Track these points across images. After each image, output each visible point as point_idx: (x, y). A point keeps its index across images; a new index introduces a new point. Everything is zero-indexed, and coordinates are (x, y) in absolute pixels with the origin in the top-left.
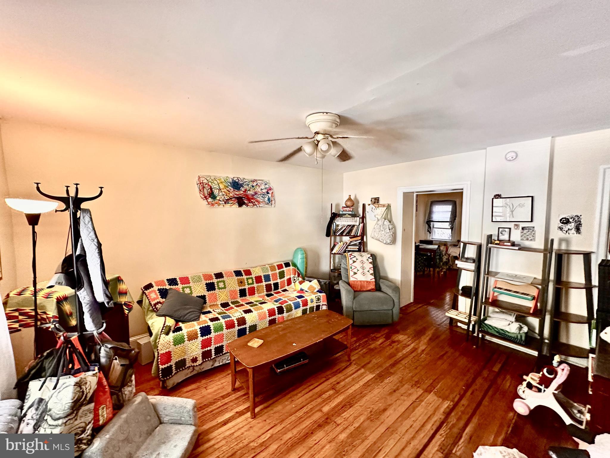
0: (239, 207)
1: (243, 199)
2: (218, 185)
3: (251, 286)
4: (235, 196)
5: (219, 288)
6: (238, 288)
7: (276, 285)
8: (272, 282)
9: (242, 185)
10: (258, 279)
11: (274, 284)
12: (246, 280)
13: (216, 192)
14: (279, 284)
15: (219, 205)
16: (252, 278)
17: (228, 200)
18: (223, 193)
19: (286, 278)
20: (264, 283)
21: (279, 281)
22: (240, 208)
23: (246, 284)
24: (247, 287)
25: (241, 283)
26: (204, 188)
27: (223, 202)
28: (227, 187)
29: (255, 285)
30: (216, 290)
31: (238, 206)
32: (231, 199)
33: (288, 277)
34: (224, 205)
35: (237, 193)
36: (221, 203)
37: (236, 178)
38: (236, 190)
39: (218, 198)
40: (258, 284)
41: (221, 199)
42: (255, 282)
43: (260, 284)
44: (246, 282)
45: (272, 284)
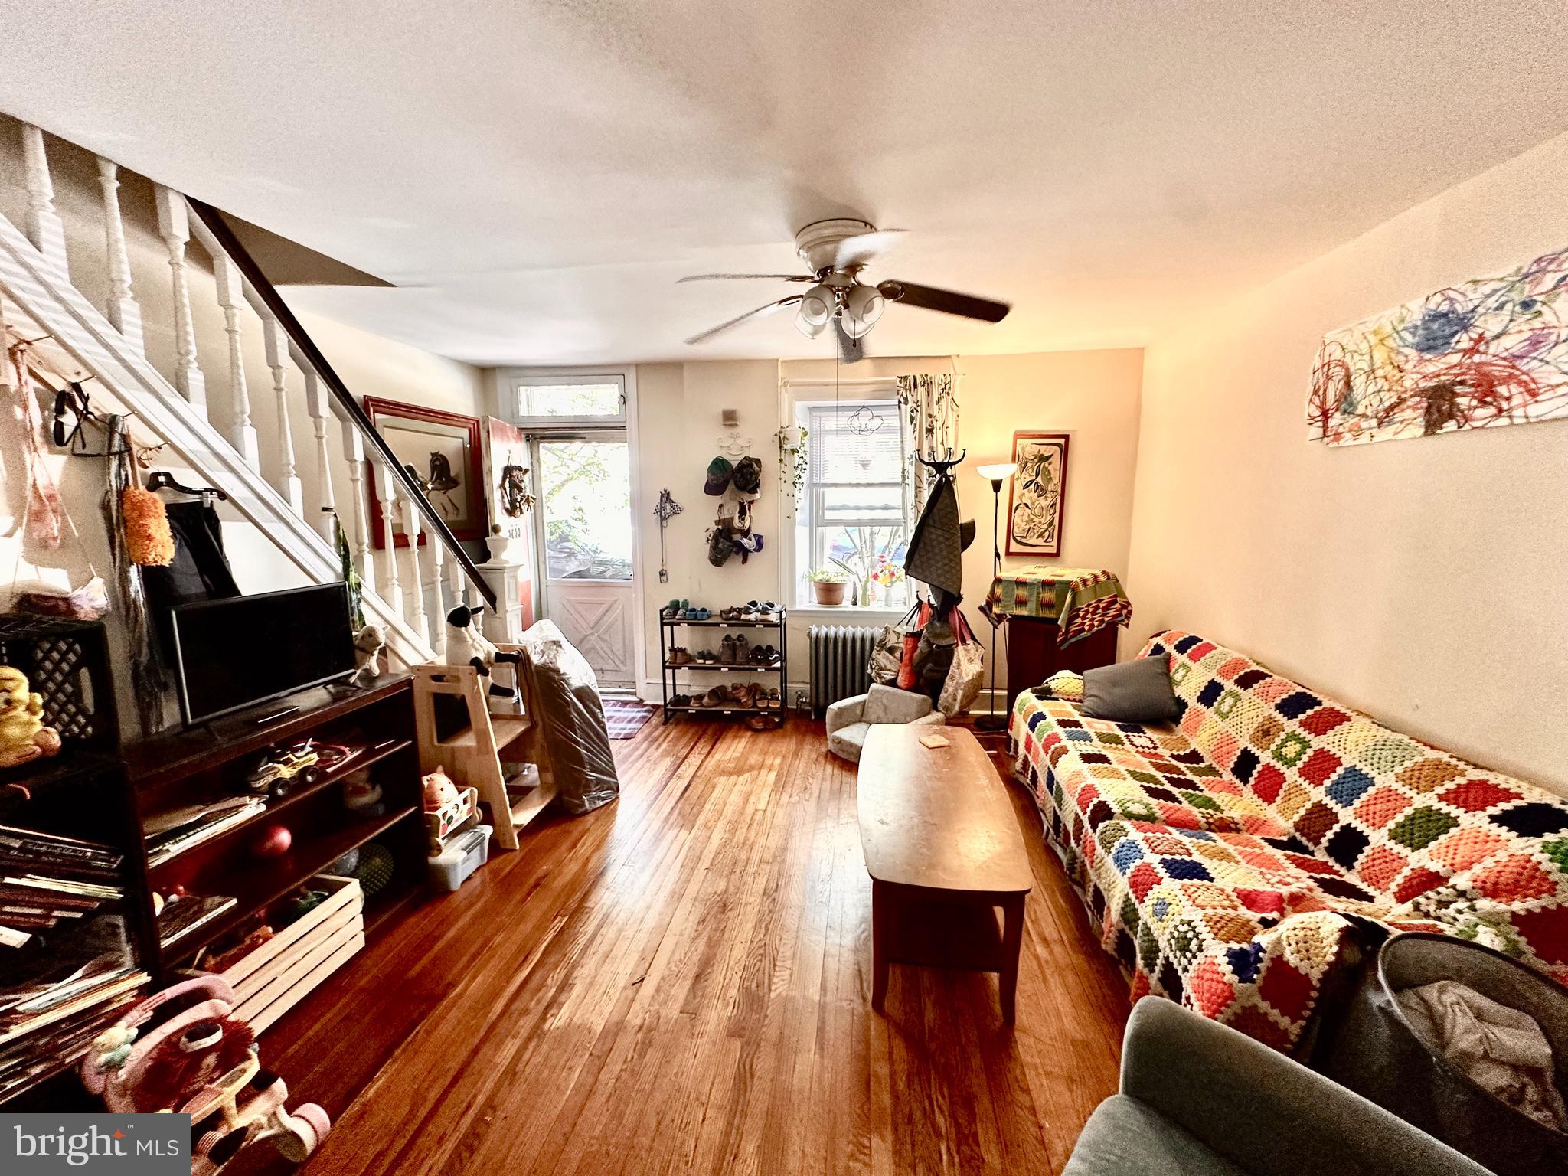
0: (1426, 434)
1: (1458, 389)
2: (1367, 358)
3: (1278, 765)
4: (1423, 384)
5: (1218, 712)
6: (1245, 743)
7: (1349, 844)
8: (1346, 816)
9: (1463, 323)
10: (1320, 766)
11: (1347, 829)
12: (1283, 735)
13: (1358, 383)
14: (1367, 850)
15: (1358, 432)
16: (1305, 745)
17: (1392, 408)
18: (1381, 382)
19: (1424, 859)
20: (1318, 794)
21: (1378, 838)
22: (1430, 440)
23: (1273, 747)
24: (1265, 758)
25: (1265, 732)
26: (1329, 378)
27: (1374, 422)
28: (1399, 353)
29: (1292, 775)
30: (1212, 709)
31: (1423, 430)
32: (1405, 400)
33: (1434, 866)
34: (1375, 431)
35: (1431, 368)
36: (1364, 424)
37: (1438, 298)
38: (1428, 356)
39: (1360, 410)
40: (1301, 780)
41: (1369, 412)
42: (1300, 764)
43: (1305, 784)
44: (1278, 741)
45: (1343, 822)
